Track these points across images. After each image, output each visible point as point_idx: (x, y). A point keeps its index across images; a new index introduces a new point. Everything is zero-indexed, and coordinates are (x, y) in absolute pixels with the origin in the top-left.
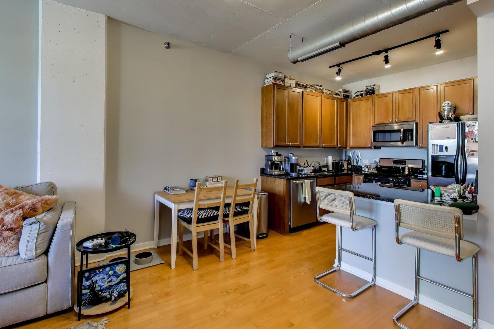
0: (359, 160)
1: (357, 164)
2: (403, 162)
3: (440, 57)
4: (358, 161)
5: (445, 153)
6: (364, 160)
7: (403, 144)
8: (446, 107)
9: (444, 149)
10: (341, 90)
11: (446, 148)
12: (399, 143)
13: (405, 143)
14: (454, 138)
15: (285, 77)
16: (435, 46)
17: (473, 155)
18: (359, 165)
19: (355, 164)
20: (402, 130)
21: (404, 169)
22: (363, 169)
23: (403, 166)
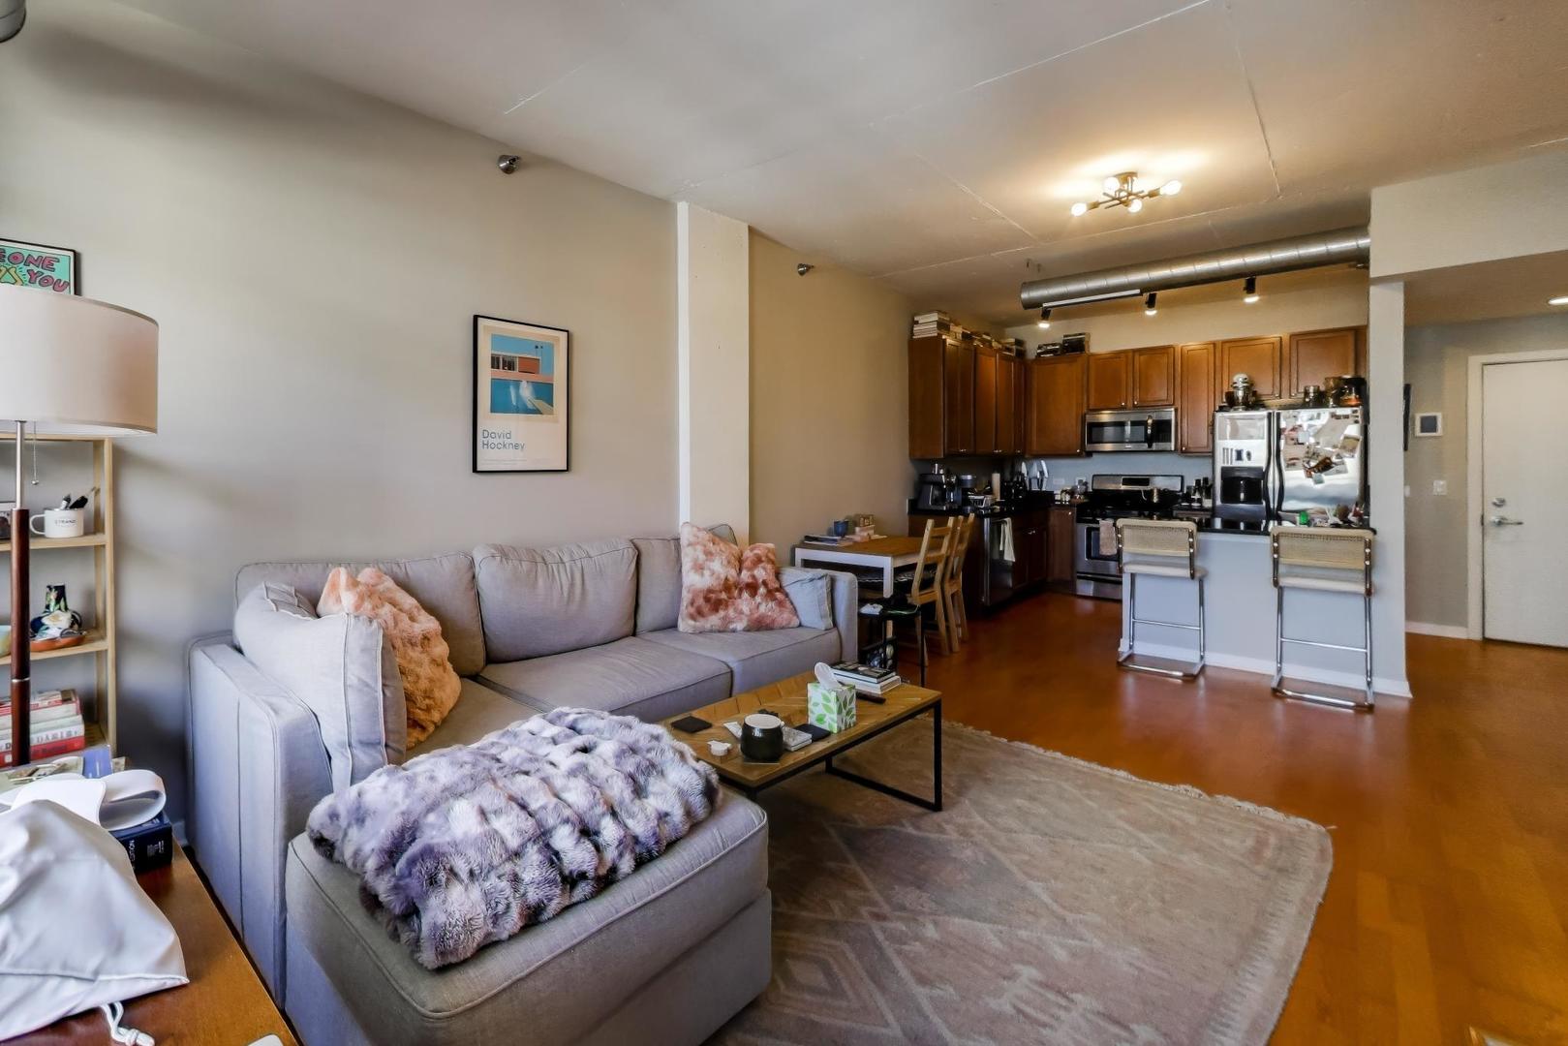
0: (1045, 480)
1: (1041, 486)
2: (1145, 481)
3: (1253, 306)
4: (1042, 481)
5: (1245, 463)
6: (1054, 480)
7: (1150, 446)
8: (1240, 385)
9: (1244, 455)
10: (1013, 340)
11: (1249, 454)
12: (1145, 446)
13: (1155, 446)
14: (1263, 438)
15: (951, 321)
16: (1245, 289)
17: (1294, 464)
18: (1044, 489)
19: (1035, 488)
20: (1150, 421)
21: (1150, 494)
22: (1058, 497)
23: (1148, 488)
